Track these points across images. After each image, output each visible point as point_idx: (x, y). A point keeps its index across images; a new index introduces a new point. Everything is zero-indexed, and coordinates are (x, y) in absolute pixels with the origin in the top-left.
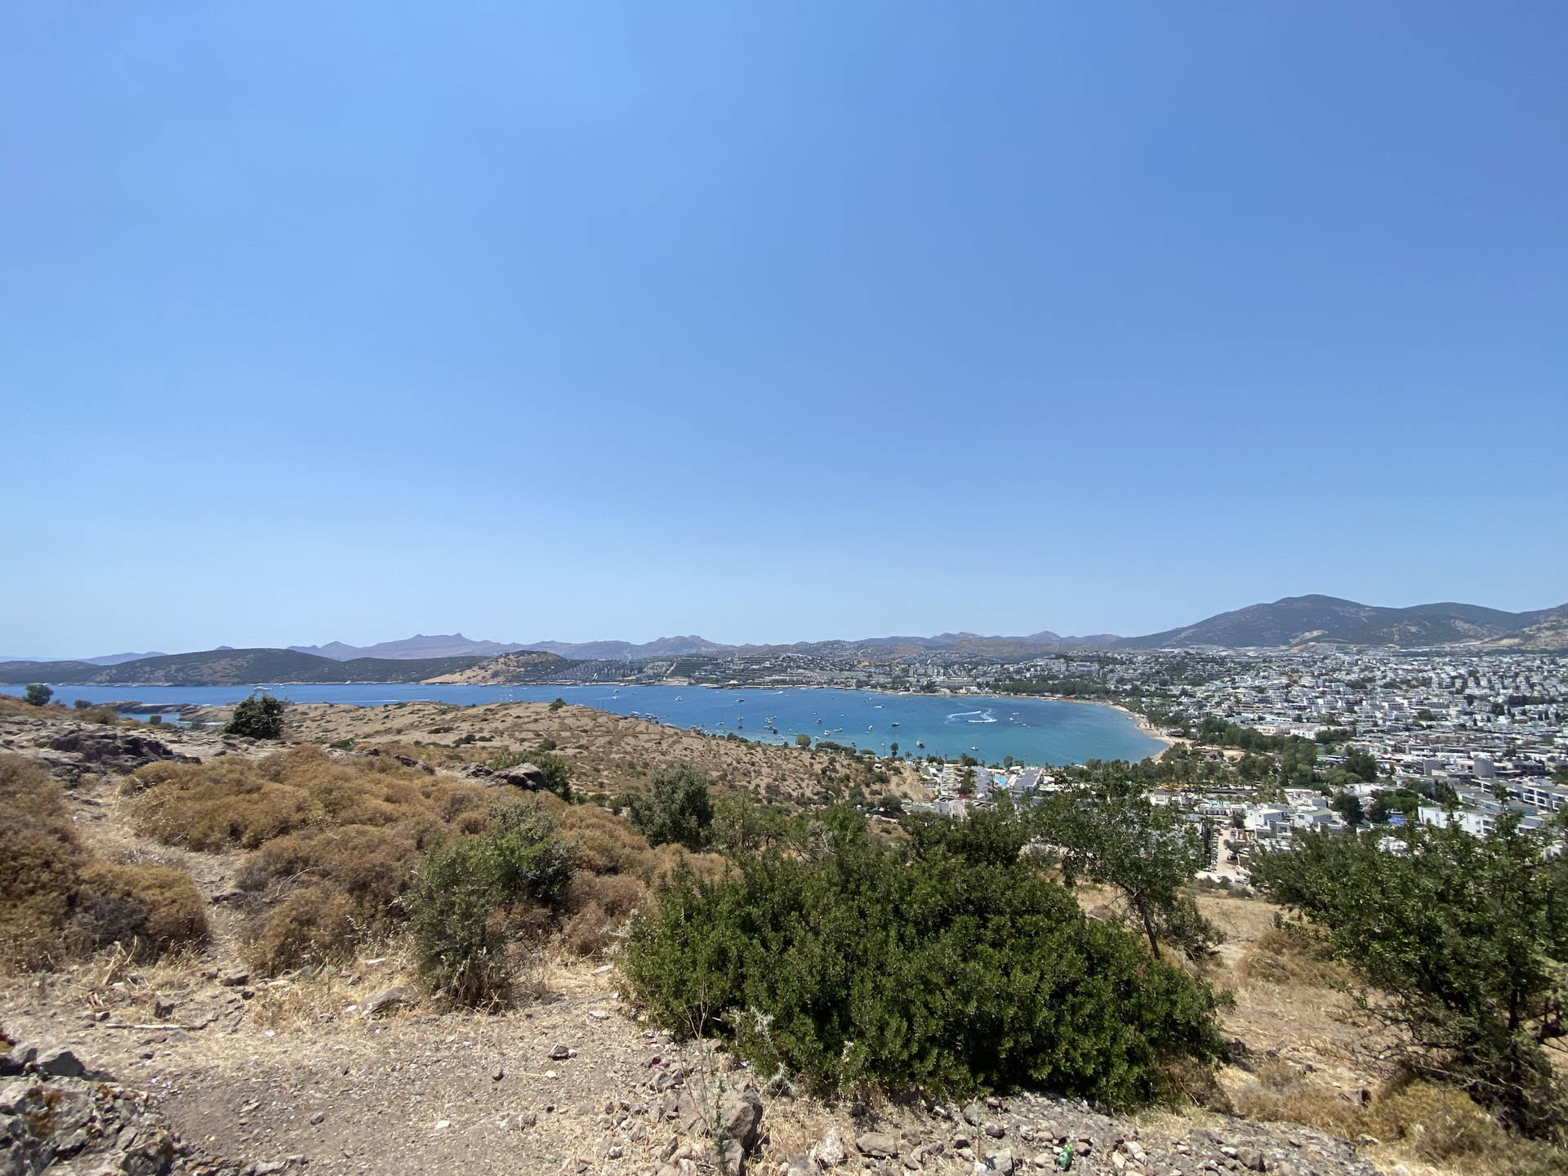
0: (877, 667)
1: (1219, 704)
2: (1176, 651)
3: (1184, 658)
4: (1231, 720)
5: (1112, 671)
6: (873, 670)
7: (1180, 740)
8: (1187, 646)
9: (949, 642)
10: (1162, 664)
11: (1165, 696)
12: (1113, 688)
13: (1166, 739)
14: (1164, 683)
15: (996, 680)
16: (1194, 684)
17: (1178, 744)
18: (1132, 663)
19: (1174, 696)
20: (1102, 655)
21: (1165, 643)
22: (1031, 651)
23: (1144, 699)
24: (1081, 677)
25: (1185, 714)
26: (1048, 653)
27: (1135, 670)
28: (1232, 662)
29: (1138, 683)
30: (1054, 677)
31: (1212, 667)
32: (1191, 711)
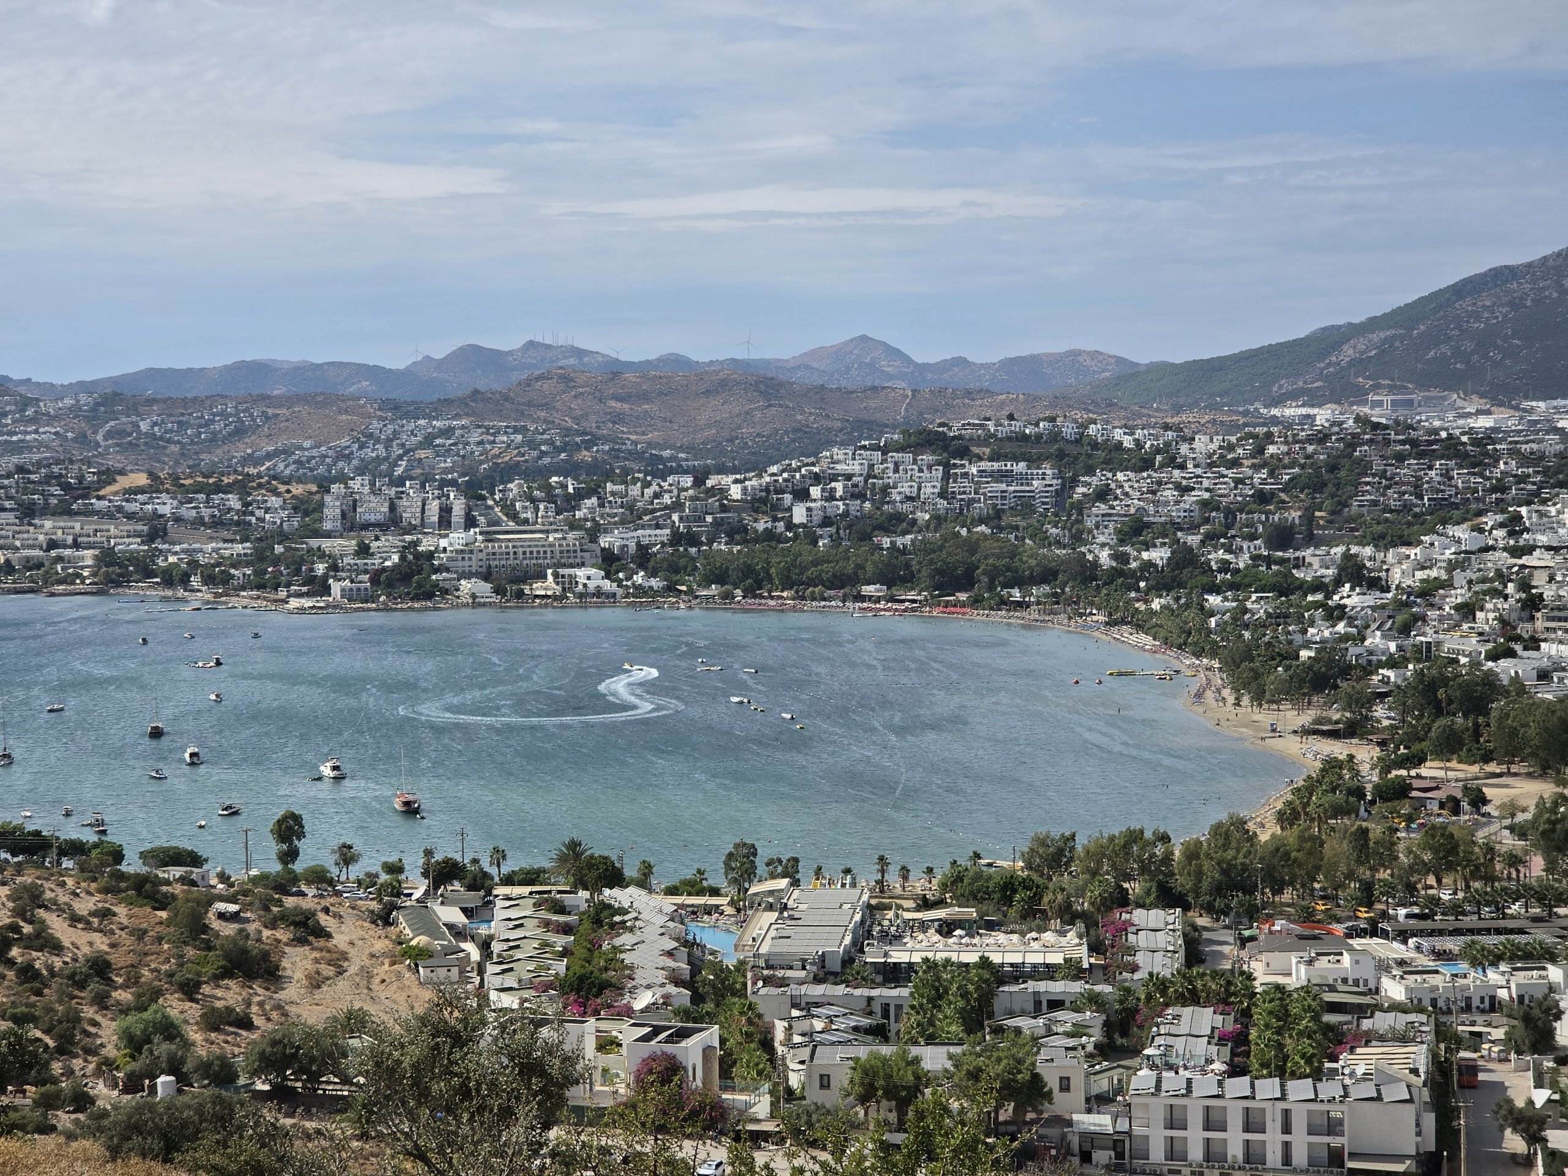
0: (183, 492)
1: (1467, 611)
2: (1323, 416)
3: (1353, 442)
4: (1505, 668)
5: (1103, 494)
6: (166, 506)
7: (1338, 749)
8: (1359, 395)
9: (484, 383)
10: (1274, 466)
11: (1286, 587)
12: (1104, 557)
13: (1292, 746)
14: (1283, 537)
15: (677, 538)
16: (1383, 541)
17: (1332, 765)
18: (1174, 462)
19: (1318, 586)
20: (1069, 430)
21: (1286, 385)
22: (808, 416)
23: (1214, 600)
24: (994, 517)
25: (1353, 651)
26: (873, 427)
27: (1185, 490)
28: (1514, 453)
29: (1193, 540)
30: (896, 523)
31: (1447, 475)
32: (1375, 640)
